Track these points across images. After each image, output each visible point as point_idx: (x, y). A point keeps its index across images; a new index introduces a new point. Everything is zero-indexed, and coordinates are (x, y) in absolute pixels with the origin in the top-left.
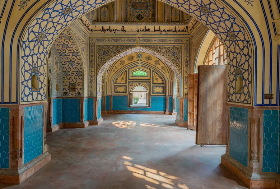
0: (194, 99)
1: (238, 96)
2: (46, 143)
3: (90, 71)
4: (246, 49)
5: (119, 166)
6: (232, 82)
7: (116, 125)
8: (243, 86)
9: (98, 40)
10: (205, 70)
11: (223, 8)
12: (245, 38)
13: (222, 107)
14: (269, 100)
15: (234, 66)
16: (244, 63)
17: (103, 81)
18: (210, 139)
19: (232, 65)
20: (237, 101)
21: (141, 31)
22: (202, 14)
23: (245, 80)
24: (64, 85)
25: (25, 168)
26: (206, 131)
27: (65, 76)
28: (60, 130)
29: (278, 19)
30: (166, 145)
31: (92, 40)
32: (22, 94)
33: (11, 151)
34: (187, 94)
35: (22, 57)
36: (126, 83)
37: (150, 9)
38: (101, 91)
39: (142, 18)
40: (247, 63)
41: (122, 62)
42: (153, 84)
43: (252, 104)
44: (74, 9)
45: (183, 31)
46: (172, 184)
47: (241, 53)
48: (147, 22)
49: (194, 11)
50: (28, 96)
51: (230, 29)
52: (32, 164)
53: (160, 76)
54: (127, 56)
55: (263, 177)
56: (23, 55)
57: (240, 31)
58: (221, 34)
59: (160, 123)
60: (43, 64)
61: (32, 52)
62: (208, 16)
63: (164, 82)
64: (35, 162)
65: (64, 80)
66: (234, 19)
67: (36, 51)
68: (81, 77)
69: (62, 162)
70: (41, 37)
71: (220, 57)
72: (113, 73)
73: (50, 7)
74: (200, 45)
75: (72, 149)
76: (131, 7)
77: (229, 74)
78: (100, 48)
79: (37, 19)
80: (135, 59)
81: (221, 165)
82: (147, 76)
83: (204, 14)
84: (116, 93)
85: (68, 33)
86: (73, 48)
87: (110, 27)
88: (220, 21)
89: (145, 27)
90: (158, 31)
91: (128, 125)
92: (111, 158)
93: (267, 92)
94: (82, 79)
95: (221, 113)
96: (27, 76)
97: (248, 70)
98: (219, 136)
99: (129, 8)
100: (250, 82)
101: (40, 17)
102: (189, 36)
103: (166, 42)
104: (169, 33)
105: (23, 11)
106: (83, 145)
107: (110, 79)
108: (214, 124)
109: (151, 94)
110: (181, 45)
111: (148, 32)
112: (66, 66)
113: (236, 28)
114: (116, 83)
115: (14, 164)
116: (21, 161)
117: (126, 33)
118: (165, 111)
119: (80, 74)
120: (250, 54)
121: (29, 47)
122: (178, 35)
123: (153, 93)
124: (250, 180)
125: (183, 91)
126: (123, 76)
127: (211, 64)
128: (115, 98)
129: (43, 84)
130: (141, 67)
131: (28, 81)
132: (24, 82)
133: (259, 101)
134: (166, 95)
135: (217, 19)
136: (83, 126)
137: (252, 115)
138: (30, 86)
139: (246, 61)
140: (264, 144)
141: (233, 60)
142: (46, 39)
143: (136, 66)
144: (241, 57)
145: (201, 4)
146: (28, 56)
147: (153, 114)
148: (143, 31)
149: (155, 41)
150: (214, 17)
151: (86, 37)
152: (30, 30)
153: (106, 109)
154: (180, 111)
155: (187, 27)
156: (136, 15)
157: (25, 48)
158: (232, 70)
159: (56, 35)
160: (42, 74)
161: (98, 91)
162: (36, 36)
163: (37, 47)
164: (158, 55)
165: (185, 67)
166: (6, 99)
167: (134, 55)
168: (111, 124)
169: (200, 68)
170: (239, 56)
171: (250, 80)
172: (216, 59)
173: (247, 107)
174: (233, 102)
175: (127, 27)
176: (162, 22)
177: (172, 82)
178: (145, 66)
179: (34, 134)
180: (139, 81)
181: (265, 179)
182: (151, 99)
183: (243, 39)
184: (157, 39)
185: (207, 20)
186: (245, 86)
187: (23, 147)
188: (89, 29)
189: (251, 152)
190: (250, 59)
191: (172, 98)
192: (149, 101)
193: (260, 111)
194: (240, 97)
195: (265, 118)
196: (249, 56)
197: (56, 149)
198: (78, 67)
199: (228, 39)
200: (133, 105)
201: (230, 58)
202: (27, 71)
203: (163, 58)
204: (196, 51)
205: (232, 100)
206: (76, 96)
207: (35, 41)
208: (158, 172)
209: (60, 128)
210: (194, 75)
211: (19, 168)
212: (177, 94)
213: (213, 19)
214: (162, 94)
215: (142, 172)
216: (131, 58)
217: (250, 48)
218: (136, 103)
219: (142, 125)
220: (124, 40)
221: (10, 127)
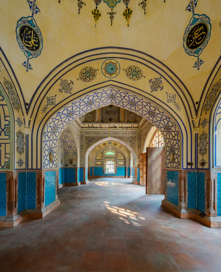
0: (143, 168)
1: (172, 164)
2: (57, 193)
3: (81, 152)
4: (176, 136)
5: (102, 207)
6: (168, 156)
7: (97, 184)
8: (175, 158)
9: (86, 133)
10: (150, 150)
11: (163, 112)
12: (176, 130)
13: (161, 172)
14: (190, 166)
15: (169, 147)
16: (175, 145)
17: (89, 158)
18: (154, 191)
19: (168, 146)
20: (171, 167)
21: (111, 127)
22: (150, 116)
23: (176, 155)
24: (65, 160)
25: (46, 209)
26: (152, 186)
27: (66, 155)
28: (64, 187)
29: (195, 119)
30: (128, 195)
31: (82, 133)
32: (44, 164)
33: (37, 198)
34: (139, 165)
35: (44, 142)
36: (102, 159)
37: (116, 114)
38: (87, 164)
39: (112, 120)
40: (177, 144)
41: (100, 147)
42: (118, 159)
43: (180, 168)
44: (74, 113)
45: (136, 127)
46: (135, 217)
47: (174, 139)
48: (115, 122)
49: (145, 114)
50: (47, 165)
51: (167, 125)
52: (49, 206)
53: (122, 155)
54: (103, 143)
55: (188, 211)
56: (44, 140)
57: (173, 126)
58: (161, 128)
59: (123, 183)
60: (55, 146)
61: (49, 139)
62: (154, 117)
63: (125, 159)
64: (51, 205)
65: (65, 157)
66: (170, 118)
67: (51, 138)
68: (75, 155)
69: (67, 206)
70: (54, 130)
71: (159, 142)
72: (94, 153)
73: (61, 112)
74: (147, 135)
75: (72, 198)
76: (105, 113)
77: (166, 151)
78: (87, 138)
79: (53, 119)
80: (107, 145)
81: (162, 206)
82: (114, 155)
83: (151, 116)
84: (96, 165)
85: (68, 128)
86: (71, 138)
87: (93, 125)
88: (161, 120)
89: (114, 125)
90: (121, 127)
91: (104, 184)
92: (96, 203)
93: (189, 161)
94: (77, 156)
95: (161, 175)
96: (47, 153)
97: (178, 149)
98: (159, 189)
99: (104, 114)
100: (179, 156)
101: (54, 117)
102: (140, 131)
103: (126, 134)
104: (128, 129)
105: (44, 114)
106: (79, 196)
107: (92, 157)
108: (156, 182)
109: (117, 166)
110: (135, 136)
111: (115, 129)
112: (67, 149)
113: (170, 124)
114: (96, 159)
115: (39, 206)
116: (43, 204)
117: (103, 129)
118: (125, 176)
119: (75, 153)
120: (179, 139)
121: (48, 136)
122: (134, 130)
123: (118, 165)
124: (180, 213)
125: (137, 163)
126: (100, 155)
127: (153, 146)
128: (95, 168)
129: (55, 158)
130: (111, 150)
131: (47, 156)
132: (45, 156)
133: (185, 167)
134: (126, 166)
135: (159, 119)
136: (77, 185)
137: (181, 175)
138: (48, 159)
139: (176, 143)
140: (188, 192)
141: (168, 143)
142: (57, 131)
143: (108, 149)
144: (173, 141)
145: (149, 110)
146: (47, 141)
147: (118, 177)
148: (113, 127)
149: (120, 133)
150: (157, 118)
151: (78, 131)
152: (48, 125)
153: (90, 175)
154: (135, 175)
155: (139, 126)
156: (109, 118)
157: (46, 136)
158: (168, 149)
159: (63, 129)
160: (55, 152)
161: (86, 164)
162: (52, 129)
163: (52, 136)
164: (122, 142)
165: (138, 149)
166: (34, 167)
167: (107, 143)
168: (94, 183)
169: (148, 149)
170: (172, 140)
171: (179, 154)
172: (156, 144)
173: (177, 170)
174: (169, 168)
175: (104, 125)
176: (124, 122)
177: (130, 159)
178: (113, 149)
179: (50, 188)
180: (110, 158)
181: (189, 213)
182: (117, 169)
183: (174, 130)
184: (121, 132)
185: (153, 120)
186: (176, 158)
187: (44, 196)
188: (80, 127)
189: (180, 197)
190: (179, 142)
191: (129, 168)
192: (116, 170)
193: (185, 173)
194: (173, 165)
195: (189, 177)
196: (178, 140)
197: (62, 198)
198: (74, 149)
199: (165, 131)
200: (106, 172)
201: (166, 142)
202: (47, 150)
203: (124, 144)
204: (145, 139)
205: (168, 167)
206: (73, 167)
207: (51, 132)
208: (126, 210)
209: (63, 186)
210: (143, 154)
211: (42, 209)
212: (133, 165)
213: (156, 119)
214: (123, 166)
215: (116, 210)
216: (105, 144)
217: (179, 136)
218: (107, 172)
219: (113, 183)
220: (101, 133)
221: (37, 184)
